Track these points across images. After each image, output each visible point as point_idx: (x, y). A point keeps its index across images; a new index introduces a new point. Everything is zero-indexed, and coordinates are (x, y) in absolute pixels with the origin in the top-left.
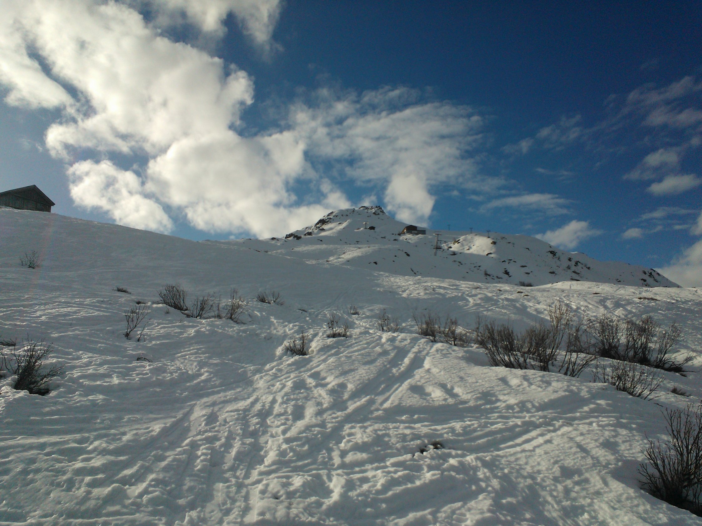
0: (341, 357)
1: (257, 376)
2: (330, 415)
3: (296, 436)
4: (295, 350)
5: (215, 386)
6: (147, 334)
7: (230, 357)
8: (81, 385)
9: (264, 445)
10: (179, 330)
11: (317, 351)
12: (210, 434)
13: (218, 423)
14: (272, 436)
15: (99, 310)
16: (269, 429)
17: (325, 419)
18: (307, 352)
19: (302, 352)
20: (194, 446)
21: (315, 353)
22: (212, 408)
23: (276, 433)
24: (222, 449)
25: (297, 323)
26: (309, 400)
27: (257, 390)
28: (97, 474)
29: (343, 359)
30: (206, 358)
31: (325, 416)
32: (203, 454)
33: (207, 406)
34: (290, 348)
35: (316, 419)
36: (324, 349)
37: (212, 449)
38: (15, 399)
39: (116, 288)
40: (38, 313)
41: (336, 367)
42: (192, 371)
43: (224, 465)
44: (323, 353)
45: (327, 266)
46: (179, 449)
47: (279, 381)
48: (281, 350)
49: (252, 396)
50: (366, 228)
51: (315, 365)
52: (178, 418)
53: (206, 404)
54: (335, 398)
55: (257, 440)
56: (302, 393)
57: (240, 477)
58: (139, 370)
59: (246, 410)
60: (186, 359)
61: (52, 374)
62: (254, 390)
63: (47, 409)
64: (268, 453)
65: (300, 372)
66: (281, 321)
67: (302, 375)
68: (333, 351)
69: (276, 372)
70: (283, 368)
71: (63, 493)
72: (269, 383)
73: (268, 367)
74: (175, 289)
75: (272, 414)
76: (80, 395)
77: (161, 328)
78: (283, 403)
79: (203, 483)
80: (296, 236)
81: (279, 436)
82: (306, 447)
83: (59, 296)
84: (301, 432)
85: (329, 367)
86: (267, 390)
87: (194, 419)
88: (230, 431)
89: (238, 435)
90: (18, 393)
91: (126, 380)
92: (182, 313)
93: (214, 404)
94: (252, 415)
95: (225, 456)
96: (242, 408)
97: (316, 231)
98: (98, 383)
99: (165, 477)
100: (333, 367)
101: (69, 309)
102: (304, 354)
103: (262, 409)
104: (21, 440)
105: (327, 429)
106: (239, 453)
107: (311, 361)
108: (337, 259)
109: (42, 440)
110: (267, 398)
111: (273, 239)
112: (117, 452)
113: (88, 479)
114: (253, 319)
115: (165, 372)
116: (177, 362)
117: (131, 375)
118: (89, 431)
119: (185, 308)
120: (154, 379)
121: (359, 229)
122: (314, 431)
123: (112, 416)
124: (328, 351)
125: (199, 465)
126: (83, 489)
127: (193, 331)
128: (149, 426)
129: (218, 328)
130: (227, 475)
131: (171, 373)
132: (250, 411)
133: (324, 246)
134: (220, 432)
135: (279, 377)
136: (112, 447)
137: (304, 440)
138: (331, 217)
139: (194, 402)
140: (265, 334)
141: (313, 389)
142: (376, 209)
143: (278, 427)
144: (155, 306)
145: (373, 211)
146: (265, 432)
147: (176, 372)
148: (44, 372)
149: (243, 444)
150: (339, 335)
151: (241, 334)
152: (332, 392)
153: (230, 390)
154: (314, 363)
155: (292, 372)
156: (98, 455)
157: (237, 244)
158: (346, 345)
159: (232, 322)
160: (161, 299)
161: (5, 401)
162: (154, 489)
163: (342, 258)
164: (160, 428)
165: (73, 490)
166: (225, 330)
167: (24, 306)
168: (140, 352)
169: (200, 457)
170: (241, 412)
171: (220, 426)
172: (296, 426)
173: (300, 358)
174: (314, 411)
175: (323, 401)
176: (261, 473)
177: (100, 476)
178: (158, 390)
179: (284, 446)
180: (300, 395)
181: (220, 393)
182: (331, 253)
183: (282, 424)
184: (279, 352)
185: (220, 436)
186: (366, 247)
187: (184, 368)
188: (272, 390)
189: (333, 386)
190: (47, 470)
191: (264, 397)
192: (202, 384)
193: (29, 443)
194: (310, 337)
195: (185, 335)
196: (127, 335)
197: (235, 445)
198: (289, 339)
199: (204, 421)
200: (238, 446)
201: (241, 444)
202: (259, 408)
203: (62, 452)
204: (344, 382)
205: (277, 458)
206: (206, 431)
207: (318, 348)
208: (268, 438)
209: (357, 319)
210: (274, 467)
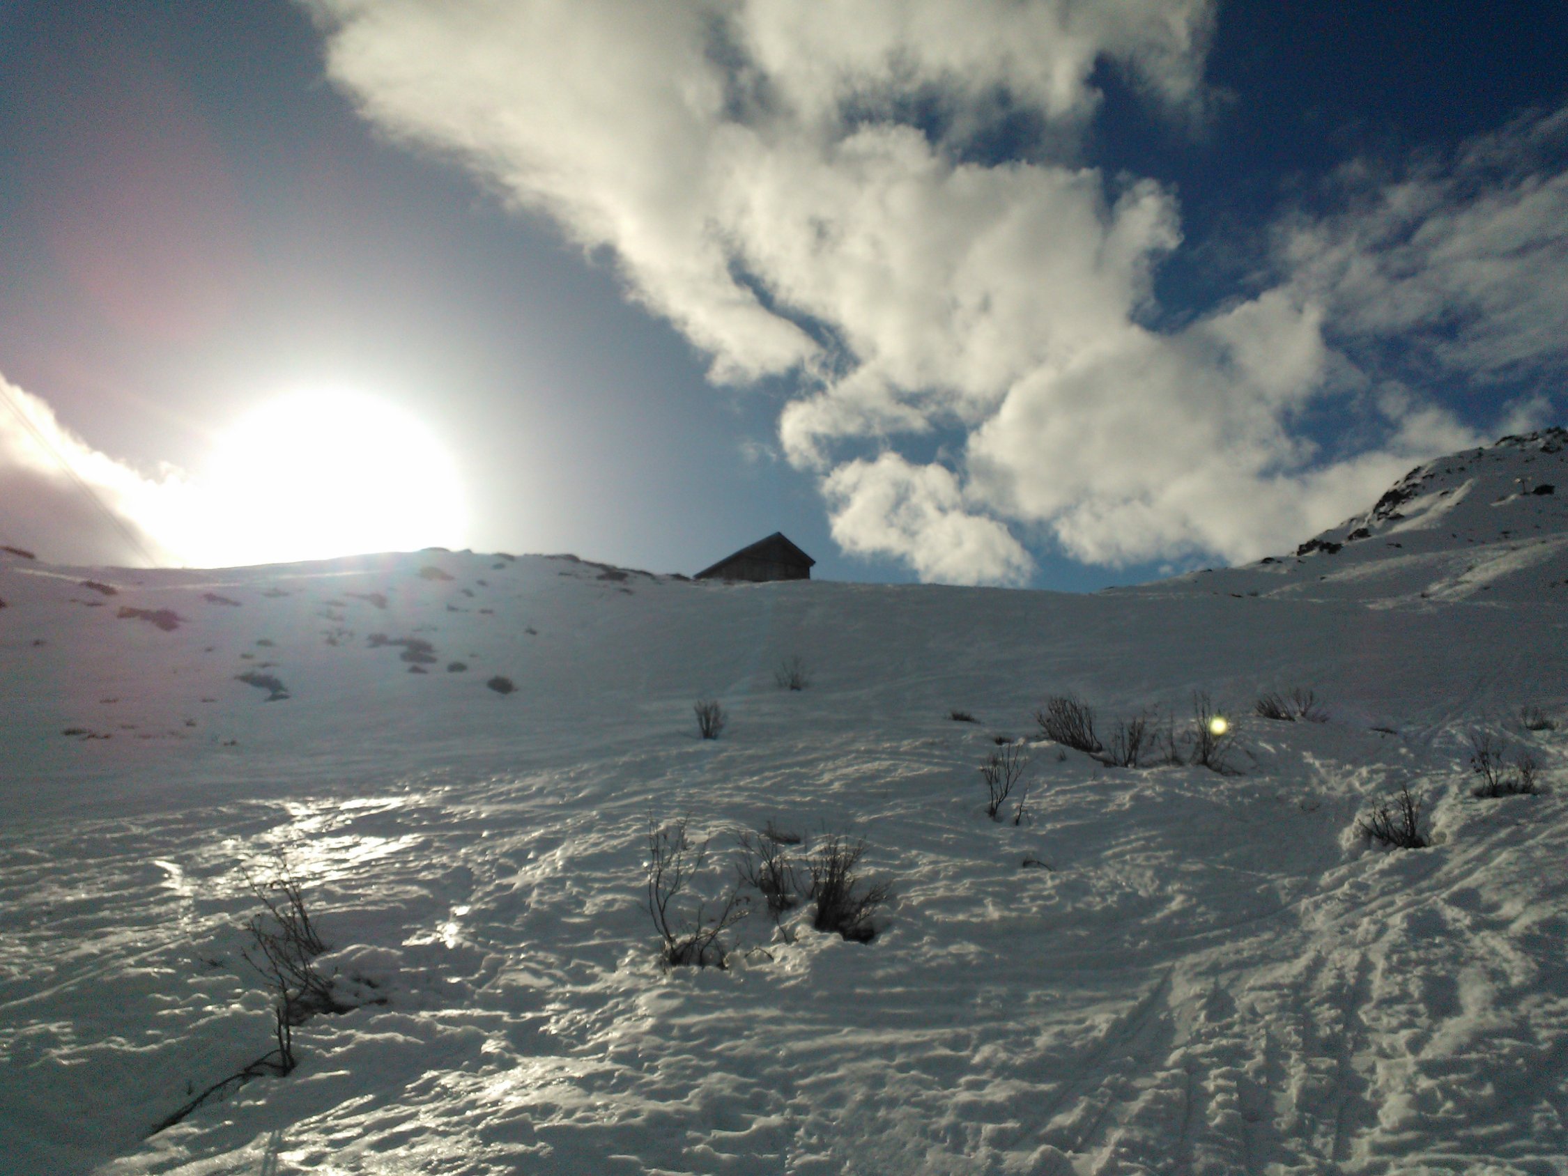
0: (1532, 848)
1: (1305, 903)
2: (1539, 1006)
3: (1450, 1056)
4: (1392, 834)
5: (1204, 927)
6: (1031, 809)
7: (1226, 855)
8: (929, 922)
9: (1367, 1076)
10: (1097, 798)
11: (1453, 833)
12: (1224, 1042)
13: (1236, 1016)
14: (1382, 1054)
15: (929, 763)
16: (1370, 1037)
17: (1527, 1017)
18: (1425, 839)
19: (1411, 837)
20: (1193, 1067)
21: (1449, 839)
22: (1212, 980)
23: (1393, 1048)
24: (1263, 1080)
25: (1379, 765)
26: (1465, 964)
27: (1313, 938)
28: (1003, 1120)
29: (1538, 853)
30: (1169, 858)
31: (1523, 1007)
32: (1220, 1089)
33: (1200, 974)
34: (1375, 830)
35: (1497, 1016)
36: (1473, 829)
37: (1238, 1077)
38: (822, 951)
39: (949, 715)
40: (826, 777)
41: (1523, 877)
42: (1147, 891)
43: (1277, 1120)
44: (1472, 839)
45: (1427, 609)
46: (1161, 1075)
47: (1365, 915)
48: (1352, 836)
49: (1305, 952)
50: (1525, 494)
51: (1456, 872)
52: (1140, 999)
53: (1198, 969)
54: (1541, 959)
55: (1343, 1062)
56: (1439, 946)
57: (1325, 1153)
58: (1032, 890)
59: (1300, 987)
60: (1124, 862)
61: (873, 898)
62: (1307, 937)
63: (880, 973)
64: (1382, 1096)
65: (1420, 892)
66: (1333, 761)
67: (1427, 899)
68: (1503, 834)
69: (1354, 891)
70: (1370, 882)
71: (948, 1154)
72: (1341, 921)
73: (1326, 878)
74: (1067, 704)
75: (1369, 999)
76: (932, 943)
77: (1057, 793)
78: (1389, 971)
79: (1237, 1161)
80: (1326, 545)
81: (1403, 1055)
82: (1488, 1090)
83: (853, 741)
84: (1461, 1049)
85: (1500, 875)
86: (1339, 939)
87: (1177, 1002)
88: (1270, 1037)
89: (1293, 1046)
90: (825, 938)
91: (1011, 910)
92: (1094, 757)
93: (1214, 969)
94: (1317, 999)
95: (1274, 1098)
96: (1288, 981)
97: (1378, 524)
98: (961, 917)
99: (1146, 1138)
100: (1514, 876)
101: (876, 765)
102: (1418, 843)
103: (1341, 986)
104: (849, 1036)
105: (1538, 1043)
106: (1305, 1092)
107: (1444, 861)
108: (1450, 586)
109: (887, 1037)
110: (1343, 958)
111: (1267, 561)
112: (1033, 1071)
113: (988, 1128)
114: (1260, 763)
115: (1087, 892)
116: (1107, 870)
117: (1020, 900)
118: (966, 1022)
119: (1095, 745)
120: (1069, 909)
121: (1503, 498)
122: (1502, 1047)
123: (1003, 990)
124: (1488, 834)
125: (1216, 1113)
126: (983, 1151)
127: (1127, 797)
128: (1082, 1015)
129: (1181, 788)
130: (1292, 1144)
131: (1103, 896)
132: (1308, 989)
133: (1407, 560)
134: (1246, 1038)
135: (1364, 904)
136: (1018, 1061)
137: (1476, 1070)
138: (1417, 480)
139: (1168, 964)
140: (1301, 798)
141: (1468, 935)
142: (1549, 437)
143: (1394, 1031)
144: (1033, 745)
145: (1541, 443)
146: (1361, 1044)
147: (1112, 893)
148: (859, 895)
149: (1311, 1070)
150: (1510, 789)
151: (1239, 799)
152: (1527, 943)
153: (1245, 937)
154: (1455, 863)
155: (1396, 891)
156: (995, 1076)
157: (1179, 586)
158: (1539, 816)
159: (1209, 771)
160: (1044, 729)
161: (808, 955)
162: (1129, 1164)
163: (1468, 582)
164: (1107, 1021)
165: (966, 1150)
166: (1198, 792)
167: (802, 764)
168: (1026, 848)
169: (1212, 1096)
170: (1286, 991)
171: (1243, 1021)
172: (1444, 1031)
173: (1411, 854)
174: (1485, 992)
175: (1505, 966)
176: (1378, 1149)
177: (1010, 1124)
178: (1083, 933)
179: (1424, 1083)
180: (1436, 950)
181: (1222, 943)
182: (1433, 573)
183: (1403, 1026)
184: (1348, 840)
185: (1250, 1048)
186: (1534, 543)
187: (1127, 883)
188: (1354, 937)
189: (1527, 928)
190: (907, 1102)
191: (1336, 955)
192: (1176, 922)
193: (865, 1044)
194: (1426, 797)
195: (1111, 807)
196: (992, 812)
197: (1292, 1071)
198: (1366, 806)
199: (1203, 1008)
200: (1301, 1074)
201: (1305, 1071)
202: (1332, 982)
203: (927, 1065)
204: (1559, 915)
205: (1413, 1113)
206: (1211, 1035)
207: (1455, 828)
208: (1374, 1058)
209: (1549, 742)
210: (1409, 1135)
